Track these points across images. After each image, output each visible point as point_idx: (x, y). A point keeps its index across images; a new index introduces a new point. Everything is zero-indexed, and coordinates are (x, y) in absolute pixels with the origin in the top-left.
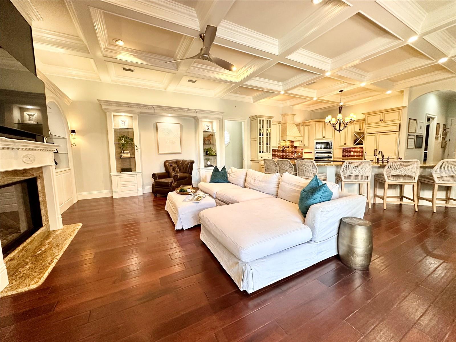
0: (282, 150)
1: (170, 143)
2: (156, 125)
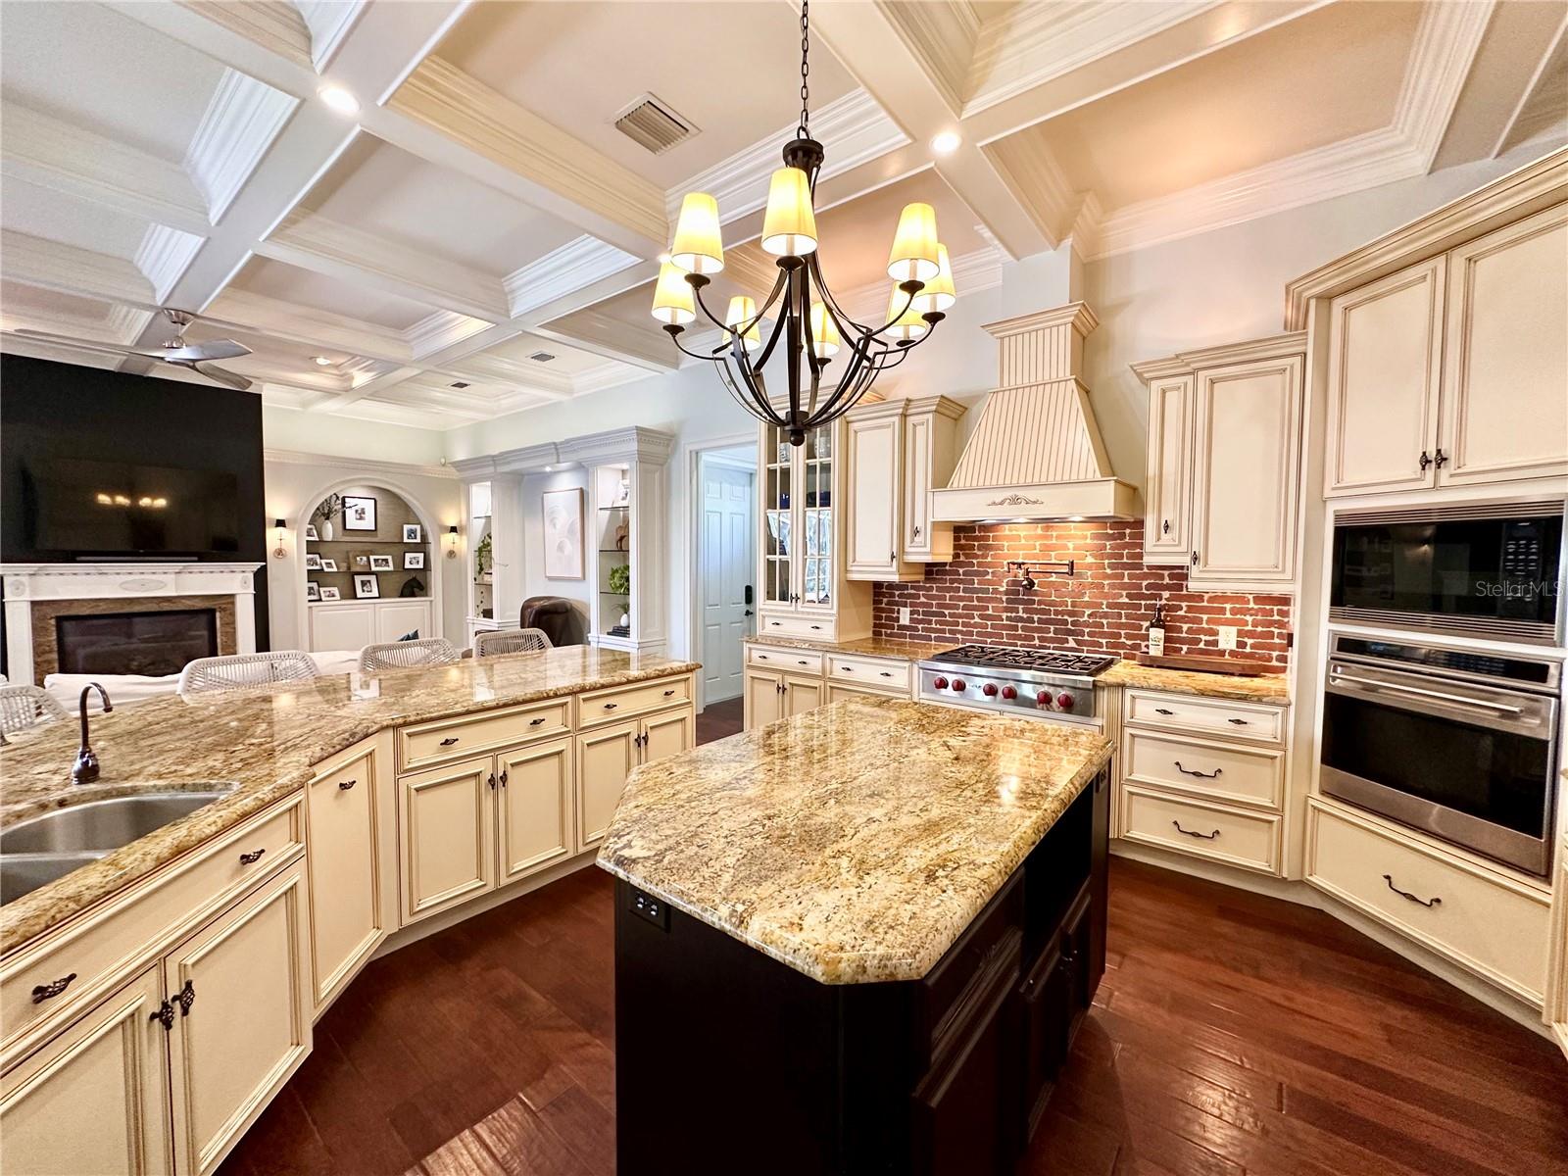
0: (1007, 593)
1: (560, 548)
2: (543, 499)
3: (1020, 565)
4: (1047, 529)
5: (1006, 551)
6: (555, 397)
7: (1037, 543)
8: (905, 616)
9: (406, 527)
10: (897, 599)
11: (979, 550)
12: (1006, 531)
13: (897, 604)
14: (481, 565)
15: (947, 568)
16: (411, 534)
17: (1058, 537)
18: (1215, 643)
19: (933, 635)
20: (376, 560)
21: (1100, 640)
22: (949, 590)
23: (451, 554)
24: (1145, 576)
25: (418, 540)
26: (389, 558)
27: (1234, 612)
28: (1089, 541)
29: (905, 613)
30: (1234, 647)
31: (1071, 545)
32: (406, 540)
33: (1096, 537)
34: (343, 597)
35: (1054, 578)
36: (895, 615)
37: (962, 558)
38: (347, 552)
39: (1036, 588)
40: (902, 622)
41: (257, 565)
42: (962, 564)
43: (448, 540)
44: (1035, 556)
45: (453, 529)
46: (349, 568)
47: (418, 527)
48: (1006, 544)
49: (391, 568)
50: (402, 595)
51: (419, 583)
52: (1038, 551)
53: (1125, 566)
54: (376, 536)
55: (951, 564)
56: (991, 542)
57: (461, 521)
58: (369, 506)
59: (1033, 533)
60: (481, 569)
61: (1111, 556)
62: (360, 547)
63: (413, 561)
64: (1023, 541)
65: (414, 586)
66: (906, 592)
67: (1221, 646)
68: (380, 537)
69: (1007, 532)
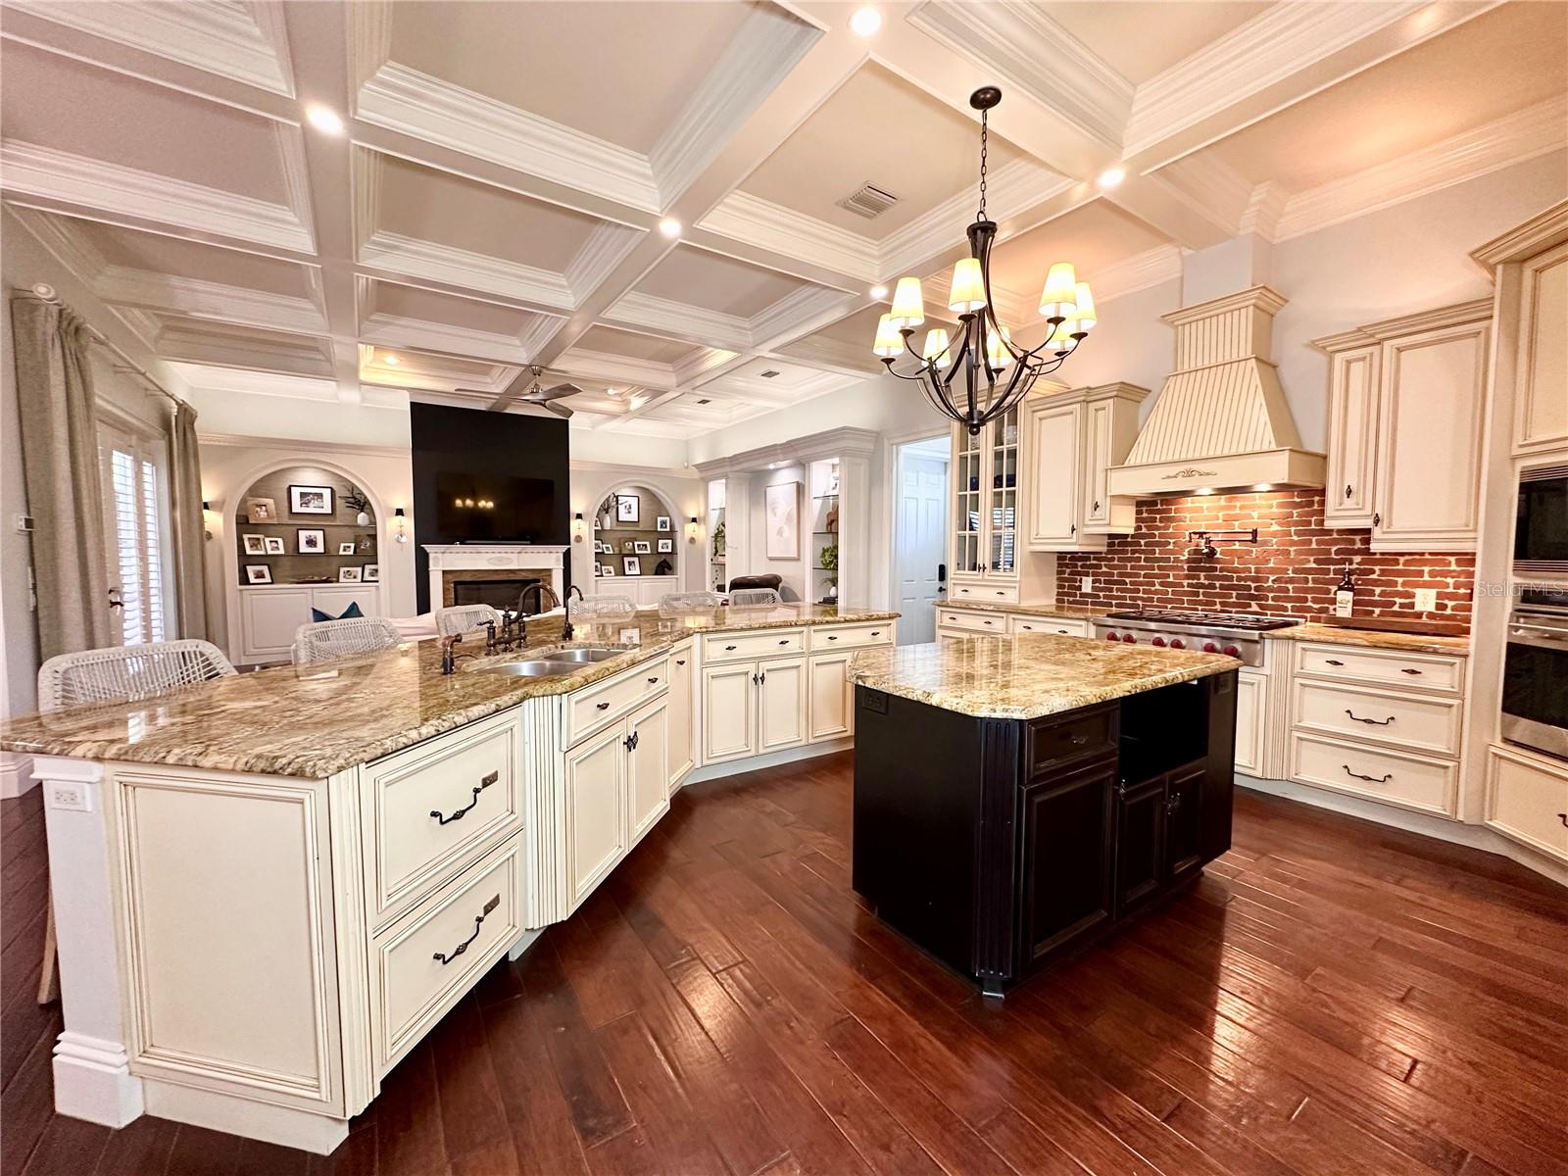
1: (780, 532)
2: (765, 492)
3: (1201, 534)
4: (1230, 500)
5: (1188, 522)
6: (777, 405)
7: (1221, 514)
8: (1087, 585)
9: (659, 519)
10: (1079, 569)
11: (1160, 522)
12: (1188, 502)
13: (1079, 574)
14: (716, 548)
15: (1129, 539)
16: (664, 523)
17: (1241, 508)
18: (1412, 606)
19: (1114, 602)
20: (639, 545)
21: (1285, 604)
22: (1130, 560)
23: (692, 540)
24: (1335, 542)
25: (668, 529)
26: (648, 543)
27: (1432, 574)
28: (1274, 510)
29: (1087, 581)
30: (1432, 609)
31: (1255, 514)
32: (659, 529)
33: (1281, 505)
34: (616, 575)
35: (1237, 546)
36: (1077, 584)
37: (1144, 530)
38: (620, 539)
39: (1218, 556)
40: (1084, 590)
41: (564, 548)
42: (1144, 536)
43: (690, 528)
44: (1219, 526)
45: (694, 520)
46: (620, 551)
47: (668, 519)
48: (1188, 515)
49: (649, 552)
50: (656, 574)
51: (668, 564)
52: (1220, 521)
53: (1313, 533)
54: (638, 526)
55: (1133, 536)
56: (1173, 514)
57: (699, 514)
58: (634, 502)
59: (1216, 504)
60: (717, 551)
61: (1296, 524)
62: (627, 535)
63: (664, 546)
64: (1206, 513)
65: (664, 566)
66: (1088, 563)
67: (1418, 608)
68: (641, 527)
69: (1189, 505)
